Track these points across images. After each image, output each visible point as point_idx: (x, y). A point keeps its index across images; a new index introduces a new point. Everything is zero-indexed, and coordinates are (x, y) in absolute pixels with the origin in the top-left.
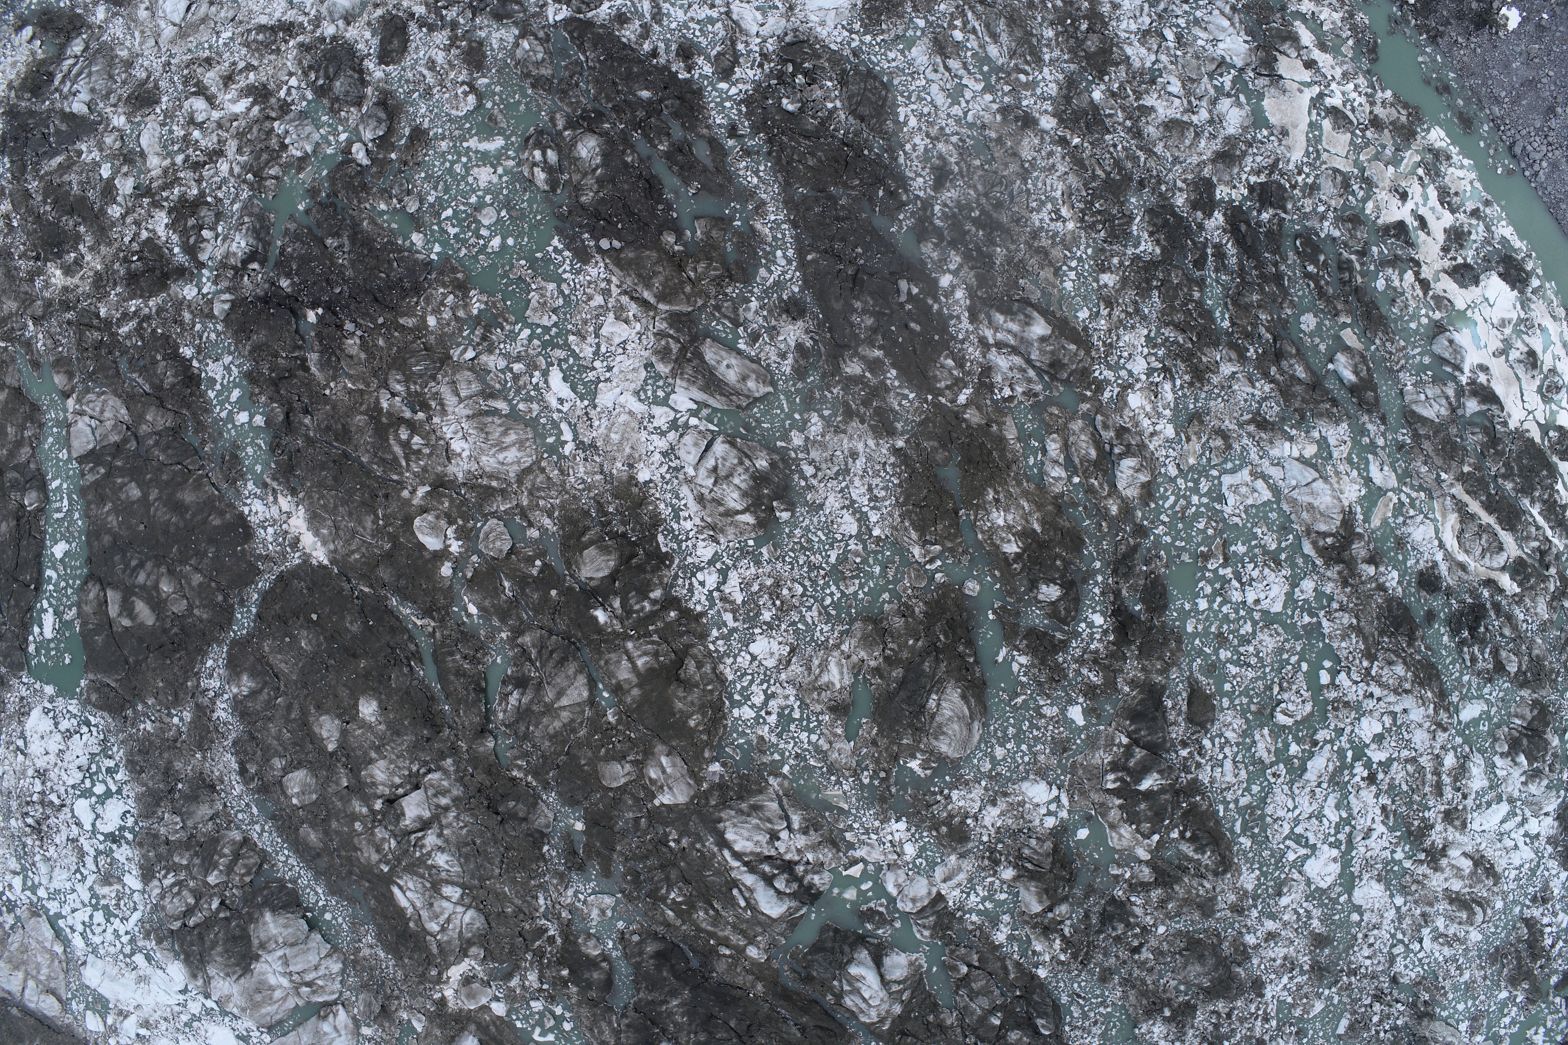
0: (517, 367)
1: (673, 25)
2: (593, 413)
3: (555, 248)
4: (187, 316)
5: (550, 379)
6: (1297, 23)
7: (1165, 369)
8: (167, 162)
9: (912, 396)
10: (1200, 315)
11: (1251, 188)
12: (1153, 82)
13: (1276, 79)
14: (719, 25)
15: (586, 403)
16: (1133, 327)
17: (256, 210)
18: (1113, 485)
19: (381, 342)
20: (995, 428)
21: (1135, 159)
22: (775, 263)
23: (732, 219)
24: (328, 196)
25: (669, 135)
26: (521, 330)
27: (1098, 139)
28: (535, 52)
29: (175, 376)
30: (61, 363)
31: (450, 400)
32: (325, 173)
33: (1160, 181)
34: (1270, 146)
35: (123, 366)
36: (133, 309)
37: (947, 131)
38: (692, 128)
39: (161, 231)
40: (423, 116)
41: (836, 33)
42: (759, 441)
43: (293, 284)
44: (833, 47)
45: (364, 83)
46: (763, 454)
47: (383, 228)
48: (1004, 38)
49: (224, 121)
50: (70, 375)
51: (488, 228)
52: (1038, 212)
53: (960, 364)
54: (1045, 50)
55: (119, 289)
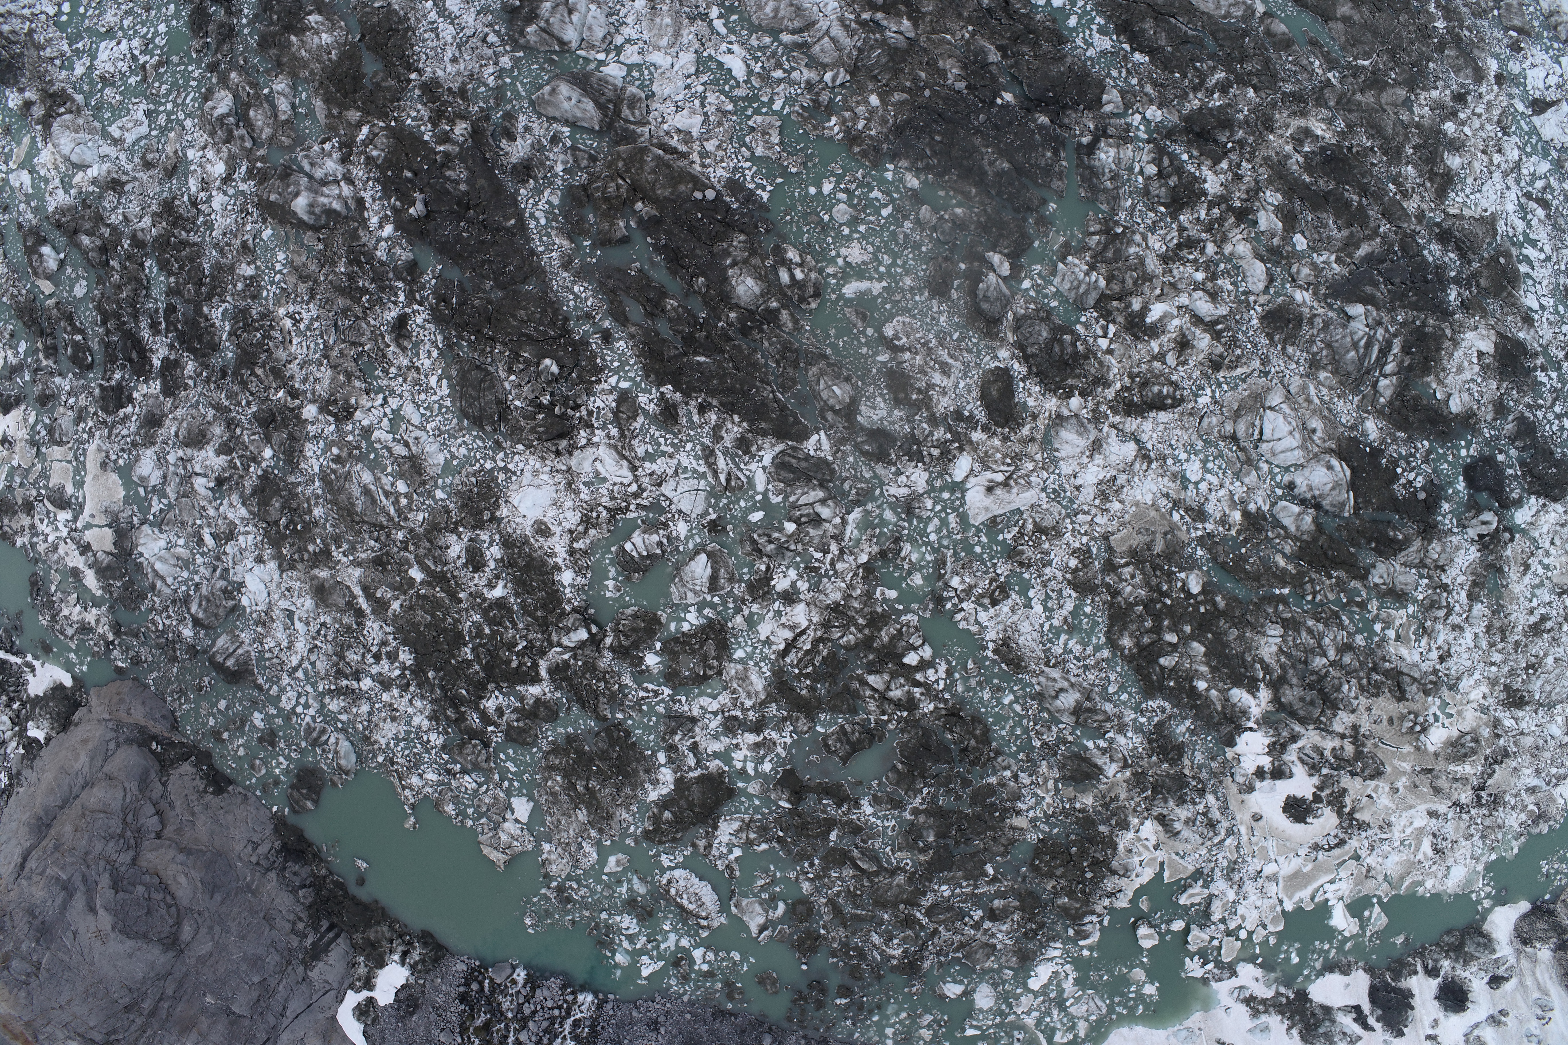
0: (779, 74)
1: (689, 446)
2: (697, 45)
3: (764, 190)
4: (1149, 89)
5: (744, 68)
6: (99, 593)
7: (194, 203)
8: (1228, 249)
9: (409, 121)
10: (168, 261)
11: (131, 400)
12: (220, 482)
13: (114, 523)
14: (640, 451)
15: (705, 54)
16: (225, 234)
17: (1102, 197)
18: (236, 97)
19: (923, 74)
20: (335, 112)
21: (231, 396)
22: (545, 212)
23: (593, 247)
24: (1025, 220)
25: (670, 320)
26: (783, 107)
27: (263, 402)
28: (828, 387)
29: (1142, 31)
30: (1285, 44)
31: (837, 31)
32: (1036, 244)
33: (208, 380)
34: (116, 447)
35: (1210, 42)
36: (1216, 96)
37: (400, 379)
38: (647, 332)
39: (1207, 173)
40: (940, 313)
41: (521, 465)
42: (539, 52)
43: (1034, 121)
44: (520, 447)
45: (1020, 345)
46: (532, 39)
47: (954, 190)
48: (356, 491)
49: (1172, 292)
50: (1268, 33)
51: (839, 201)
52: (312, 320)
53: (369, 159)
54: (319, 491)
55: (1241, 116)
